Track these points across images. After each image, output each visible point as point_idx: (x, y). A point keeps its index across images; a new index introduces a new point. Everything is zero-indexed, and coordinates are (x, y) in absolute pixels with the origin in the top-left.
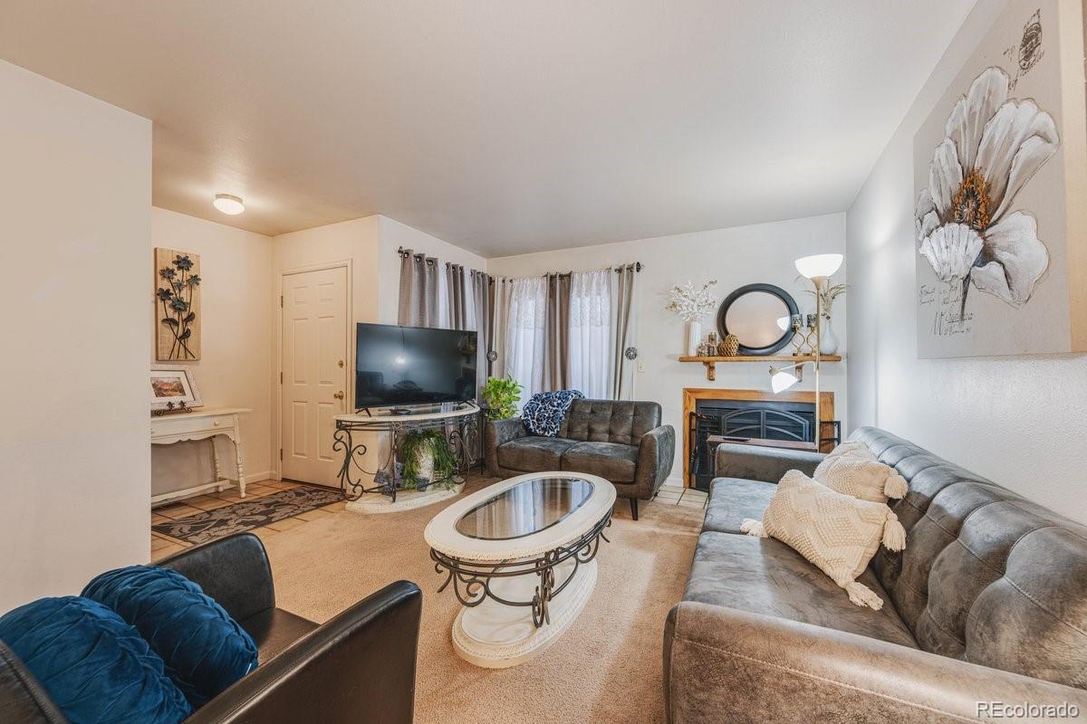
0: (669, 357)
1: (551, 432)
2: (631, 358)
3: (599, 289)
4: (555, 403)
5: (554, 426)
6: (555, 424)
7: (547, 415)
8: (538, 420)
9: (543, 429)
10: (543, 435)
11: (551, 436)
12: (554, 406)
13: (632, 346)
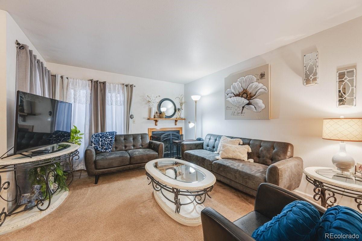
0: (144, 118)
1: (109, 150)
2: (132, 118)
3: (118, 91)
4: (109, 137)
5: (111, 147)
6: (111, 146)
7: (107, 143)
8: (102, 145)
9: (105, 149)
10: (105, 152)
11: (109, 151)
12: (109, 139)
13: (132, 114)
